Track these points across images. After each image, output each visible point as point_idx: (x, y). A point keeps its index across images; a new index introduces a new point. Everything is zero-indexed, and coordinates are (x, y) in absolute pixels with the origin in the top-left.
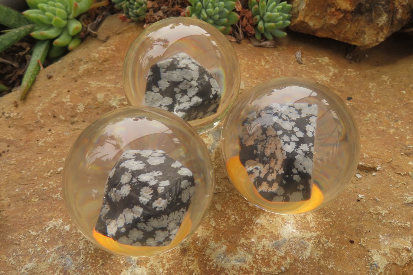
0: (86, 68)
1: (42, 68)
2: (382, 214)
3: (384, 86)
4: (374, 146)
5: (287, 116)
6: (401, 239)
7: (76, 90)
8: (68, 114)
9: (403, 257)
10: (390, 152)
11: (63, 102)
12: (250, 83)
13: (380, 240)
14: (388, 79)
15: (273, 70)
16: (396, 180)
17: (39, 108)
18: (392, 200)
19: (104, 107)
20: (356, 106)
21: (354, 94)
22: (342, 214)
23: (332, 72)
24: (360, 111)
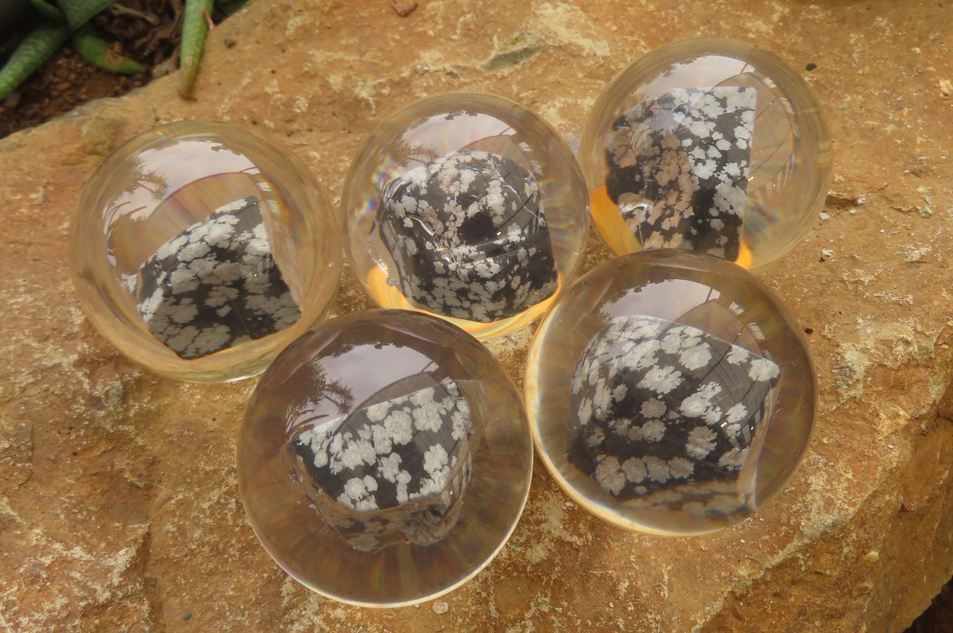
0: (300, 24)
1: (212, 26)
2: (864, 282)
3: (879, 39)
4: (855, 159)
5: (700, 111)
6: (896, 324)
7: (288, 70)
8: (280, 116)
9: (898, 353)
10: (884, 169)
11: (267, 94)
12: (620, 44)
13: (859, 327)
14: (887, 25)
15: (663, 13)
16: (892, 221)
17: (223, 106)
18: (883, 258)
19: (346, 100)
20: (823, 82)
21: (820, 57)
22: (792, 285)
23: (779, 14)
24: (831, 92)
